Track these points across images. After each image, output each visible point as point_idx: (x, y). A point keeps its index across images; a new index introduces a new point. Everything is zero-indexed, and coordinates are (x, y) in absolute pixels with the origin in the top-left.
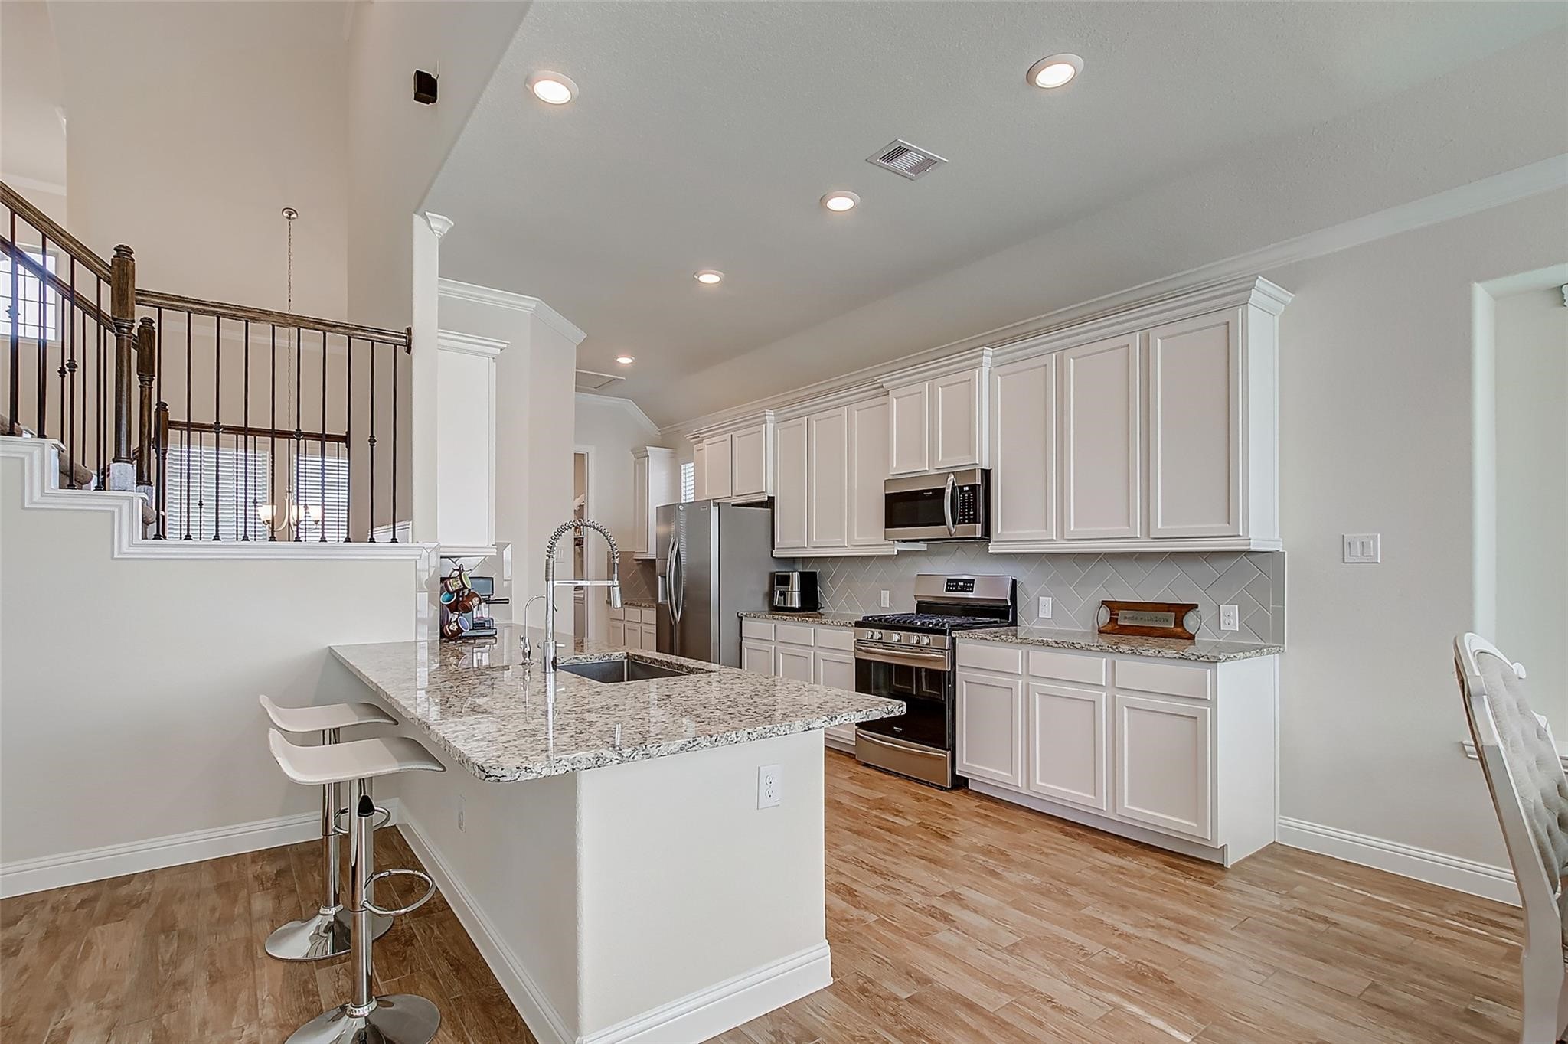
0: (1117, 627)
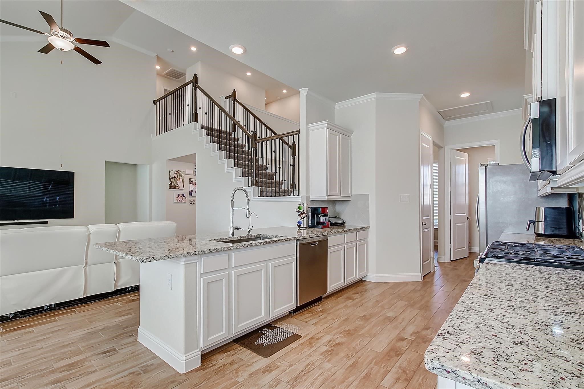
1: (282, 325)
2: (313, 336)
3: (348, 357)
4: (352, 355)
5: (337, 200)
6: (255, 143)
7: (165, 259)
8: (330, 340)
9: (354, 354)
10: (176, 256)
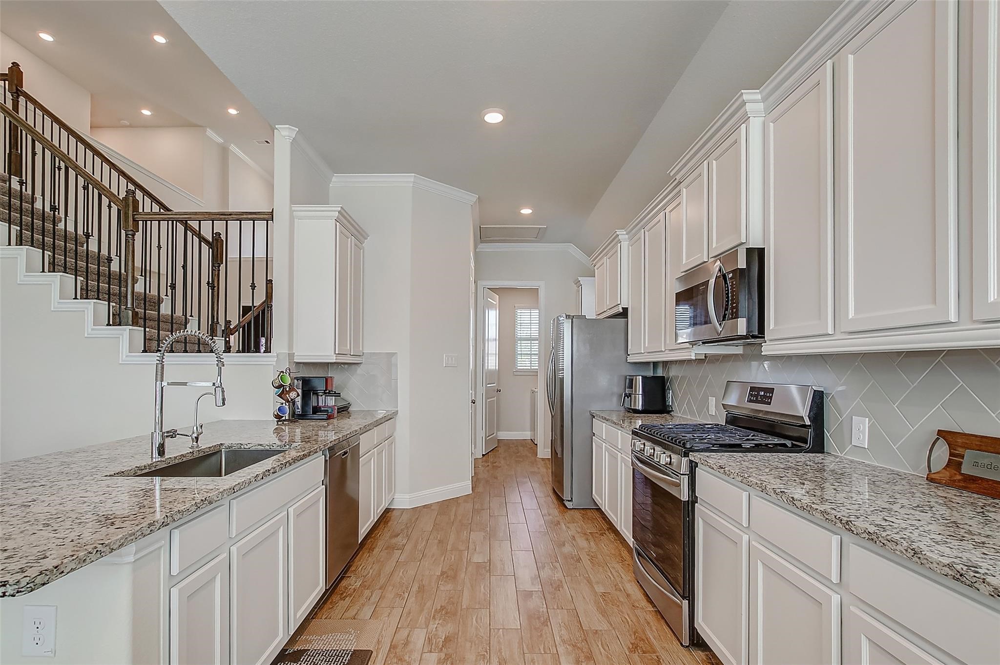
0: (959, 477)
1: (307, 641)
2: (392, 642)
3: (482, 657)
4: (486, 652)
5: (330, 363)
6: (134, 220)
7: (93, 561)
8: (429, 638)
9: (488, 648)
10: (122, 541)
